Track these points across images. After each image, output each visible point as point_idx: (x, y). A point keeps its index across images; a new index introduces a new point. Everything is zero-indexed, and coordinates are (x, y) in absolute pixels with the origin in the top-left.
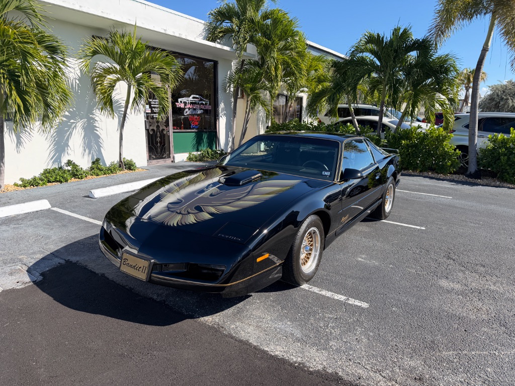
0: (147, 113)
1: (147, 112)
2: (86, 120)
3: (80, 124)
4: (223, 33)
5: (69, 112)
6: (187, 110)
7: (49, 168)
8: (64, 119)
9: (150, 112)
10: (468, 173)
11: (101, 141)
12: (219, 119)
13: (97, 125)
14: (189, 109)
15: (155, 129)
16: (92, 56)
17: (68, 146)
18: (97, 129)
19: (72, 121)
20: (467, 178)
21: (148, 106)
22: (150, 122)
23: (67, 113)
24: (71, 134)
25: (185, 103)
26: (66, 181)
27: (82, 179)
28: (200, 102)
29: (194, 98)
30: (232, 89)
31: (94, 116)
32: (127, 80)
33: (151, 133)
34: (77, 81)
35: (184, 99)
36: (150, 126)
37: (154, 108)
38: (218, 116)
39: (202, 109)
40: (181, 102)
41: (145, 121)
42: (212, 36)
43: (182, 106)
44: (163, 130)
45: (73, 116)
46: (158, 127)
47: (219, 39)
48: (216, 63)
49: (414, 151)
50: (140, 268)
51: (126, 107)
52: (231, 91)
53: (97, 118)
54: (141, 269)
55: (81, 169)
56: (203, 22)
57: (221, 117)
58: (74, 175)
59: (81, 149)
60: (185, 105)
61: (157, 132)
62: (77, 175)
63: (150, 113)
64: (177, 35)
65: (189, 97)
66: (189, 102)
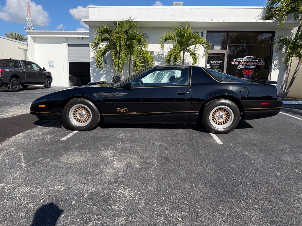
6: (241, 66)
12: (271, 71)
14: (243, 65)
21: (208, 65)
25: (239, 62)
28: (253, 61)
29: (247, 58)
35: (239, 59)
37: (213, 65)
38: (271, 69)
39: (255, 65)
43: (237, 63)
48: (273, 33)
56: (262, 7)
57: (274, 70)
63: (210, 68)
64: (221, 21)
65: (244, 57)
66: (243, 61)
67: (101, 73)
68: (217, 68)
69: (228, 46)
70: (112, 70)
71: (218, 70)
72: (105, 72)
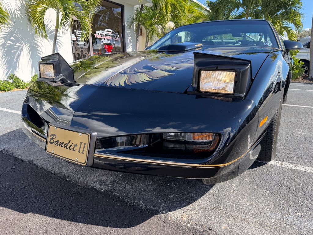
0: (74, 41)
1: (73, 39)
6: (103, 40)
8: (11, 43)
9: (76, 40)
10: (310, 77)
15: (80, 53)
20: (309, 81)
21: (73, 35)
22: (76, 48)
26: (10, 90)
27: (23, 89)
28: (112, 35)
29: (107, 31)
32: (56, 8)
33: (77, 56)
35: (101, 32)
36: (76, 50)
37: (79, 37)
39: (113, 40)
40: (98, 34)
41: (72, 46)
43: (99, 37)
44: (86, 54)
46: (82, 51)
48: (122, 7)
50: (76, 145)
51: (57, 31)
52: (134, 30)
54: (77, 148)
55: (23, 81)
57: (129, 47)
58: (17, 87)
60: (102, 36)
61: (81, 56)
62: (19, 86)
65: (104, 29)
71: (85, 43)
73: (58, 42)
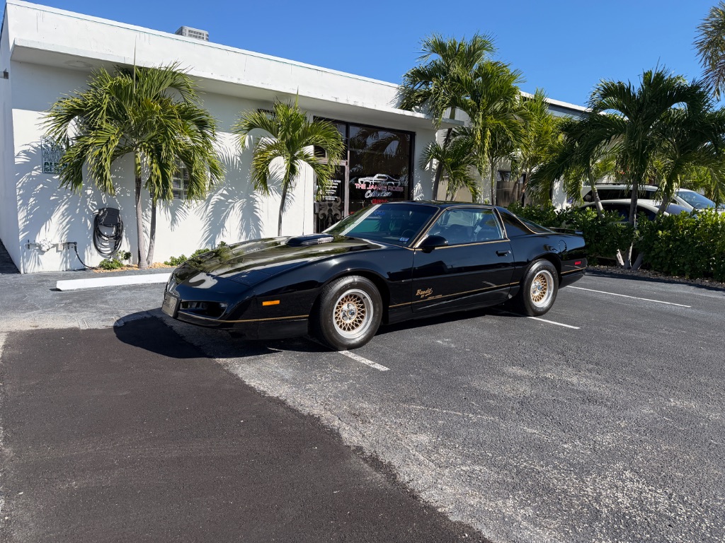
2: (245, 200)
3: (238, 205)
4: (423, 97)
5: (227, 190)
6: (370, 191)
7: (201, 248)
8: (222, 198)
9: (321, 193)
11: (261, 224)
13: (257, 206)
14: (372, 190)
15: (327, 213)
16: (249, 130)
17: (223, 227)
18: (257, 210)
19: (230, 201)
22: (320, 205)
23: (225, 192)
24: (228, 213)
25: (367, 184)
28: (388, 183)
29: (379, 177)
30: (435, 167)
31: (255, 196)
33: (321, 218)
34: (239, 159)
35: (367, 179)
36: (320, 209)
38: (412, 199)
39: (390, 191)
40: (362, 182)
41: (314, 204)
42: (408, 101)
43: (363, 187)
44: (336, 215)
45: (231, 195)
46: (330, 211)
47: (418, 104)
48: (413, 135)
49: (679, 246)
52: (434, 169)
53: (257, 199)
56: (397, 86)
59: (238, 231)
60: (367, 186)
61: (328, 217)
64: (351, 103)
65: (373, 176)
66: (373, 182)
67: (52, 198)
68: (333, 195)
69: (349, 152)
70: (89, 192)
71: (336, 199)
72: (68, 196)
73: (289, 196)
